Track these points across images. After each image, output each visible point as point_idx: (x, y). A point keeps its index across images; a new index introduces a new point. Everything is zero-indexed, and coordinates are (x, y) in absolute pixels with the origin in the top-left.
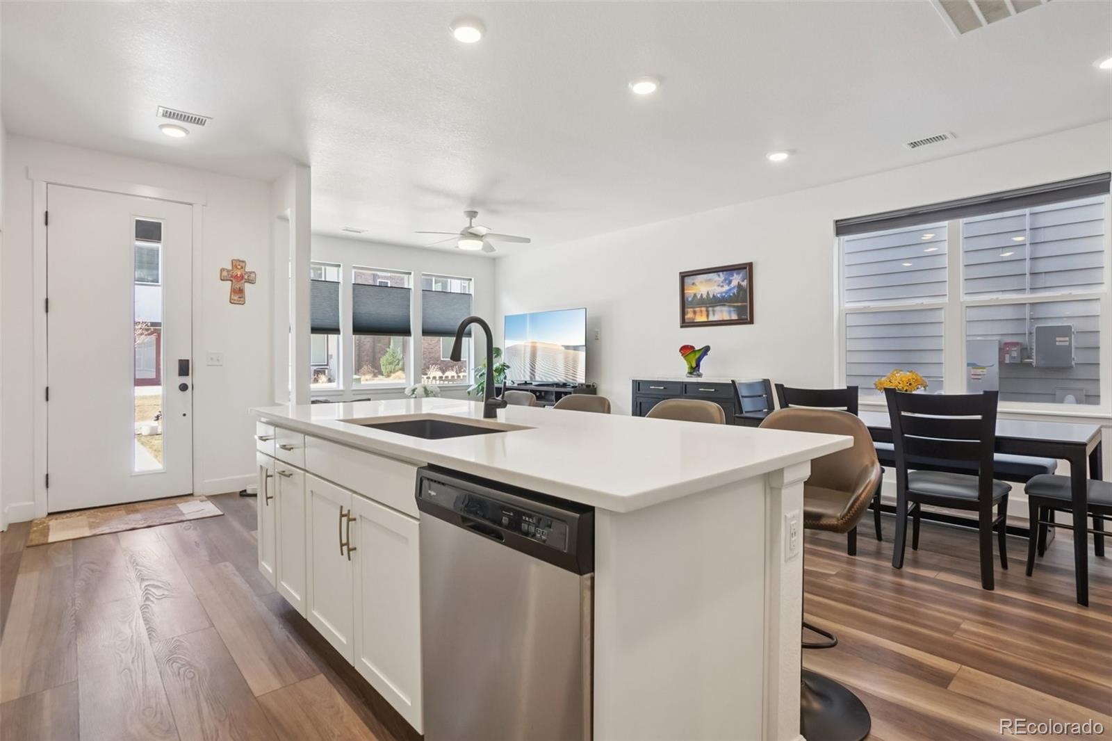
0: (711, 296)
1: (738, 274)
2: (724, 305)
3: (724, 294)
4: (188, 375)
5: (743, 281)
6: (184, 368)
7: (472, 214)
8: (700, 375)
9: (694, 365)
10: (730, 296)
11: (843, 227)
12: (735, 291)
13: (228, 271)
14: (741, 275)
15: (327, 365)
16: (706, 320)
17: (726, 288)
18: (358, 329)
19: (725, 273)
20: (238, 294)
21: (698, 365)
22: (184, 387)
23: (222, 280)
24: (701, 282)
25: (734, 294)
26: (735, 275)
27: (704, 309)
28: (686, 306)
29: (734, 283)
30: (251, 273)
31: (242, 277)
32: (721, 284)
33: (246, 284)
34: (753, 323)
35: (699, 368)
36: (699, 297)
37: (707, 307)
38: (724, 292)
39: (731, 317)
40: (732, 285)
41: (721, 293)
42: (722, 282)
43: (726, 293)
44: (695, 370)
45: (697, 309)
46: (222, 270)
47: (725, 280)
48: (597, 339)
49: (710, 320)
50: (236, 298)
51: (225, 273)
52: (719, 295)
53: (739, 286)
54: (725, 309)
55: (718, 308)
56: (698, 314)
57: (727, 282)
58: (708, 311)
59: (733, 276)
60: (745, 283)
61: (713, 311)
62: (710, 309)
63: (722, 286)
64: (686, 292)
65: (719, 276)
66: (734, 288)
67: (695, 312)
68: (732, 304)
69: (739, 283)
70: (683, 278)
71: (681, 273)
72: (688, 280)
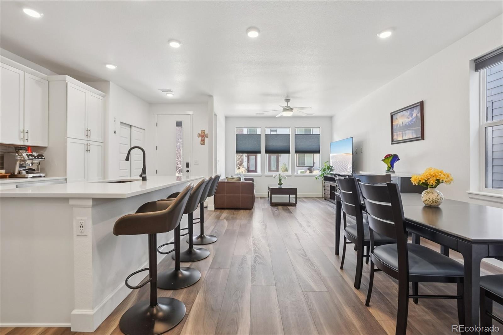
0: (404, 125)
1: (416, 109)
2: (409, 130)
3: (410, 123)
4: (189, 167)
5: (418, 113)
6: (188, 165)
7: (287, 100)
8: (393, 172)
9: (390, 166)
10: (412, 123)
11: (480, 63)
12: (415, 120)
13: (200, 134)
14: (417, 110)
15: (313, 166)
16: (402, 139)
17: (411, 119)
18: (267, 152)
19: (410, 109)
20: (203, 141)
21: (392, 166)
22: (188, 171)
23: (198, 137)
24: (400, 117)
25: (414, 122)
26: (414, 110)
27: (401, 133)
28: (394, 132)
29: (414, 115)
30: (207, 134)
31: (204, 135)
32: (408, 117)
33: (205, 138)
34: (424, 139)
35: (393, 168)
36: (399, 126)
37: (402, 132)
38: (409, 122)
39: (413, 136)
40: (413, 117)
41: (408, 122)
42: (409, 116)
44: (390, 169)
45: (398, 133)
46: (198, 134)
47: (410, 114)
48: (362, 152)
49: (404, 139)
50: (202, 143)
51: (199, 135)
52: (407, 124)
53: (417, 116)
54: (410, 131)
55: (407, 132)
57: (411, 115)
58: (402, 134)
59: (413, 111)
60: (419, 115)
61: (405, 133)
62: (404, 132)
63: (409, 118)
64: (393, 123)
65: (407, 112)
66: (414, 118)
68: (413, 128)
69: (416, 114)
70: (392, 116)
71: (391, 113)
72: (394, 117)
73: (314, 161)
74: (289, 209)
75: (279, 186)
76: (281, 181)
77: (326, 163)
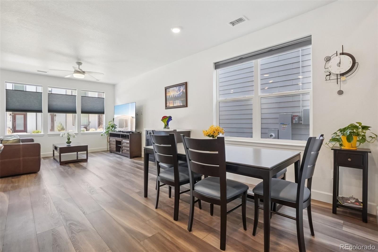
0: (174, 96)
1: (182, 87)
2: (178, 100)
3: (178, 95)
5: (184, 90)
7: (79, 64)
8: (169, 128)
9: (166, 124)
10: (180, 96)
11: (217, 66)
12: (182, 94)
14: (183, 87)
16: (173, 106)
17: (179, 93)
18: (50, 111)
19: (178, 87)
21: (168, 124)
24: (171, 91)
27: (172, 101)
28: (167, 101)
29: (181, 91)
32: (177, 91)
34: (187, 107)
35: (168, 125)
36: (171, 97)
37: (173, 101)
39: (180, 104)
40: (181, 92)
41: (177, 95)
42: (178, 91)
43: (179, 95)
44: (167, 126)
45: (170, 102)
47: (178, 90)
48: (142, 114)
49: (174, 106)
52: (177, 96)
53: (183, 91)
54: (178, 101)
55: (176, 101)
56: (170, 103)
57: (179, 90)
58: (173, 102)
59: (181, 88)
60: (184, 91)
61: (175, 102)
62: (174, 101)
63: (178, 92)
64: (167, 95)
65: (177, 88)
66: (181, 93)
67: (169, 103)
68: (181, 99)
69: (183, 90)
70: (166, 90)
71: (165, 87)
72: (167, 90)
73: (90, 121)
74: (81, 166)
75: (68, 144)
76: (69, 140)
77: (110, 122)
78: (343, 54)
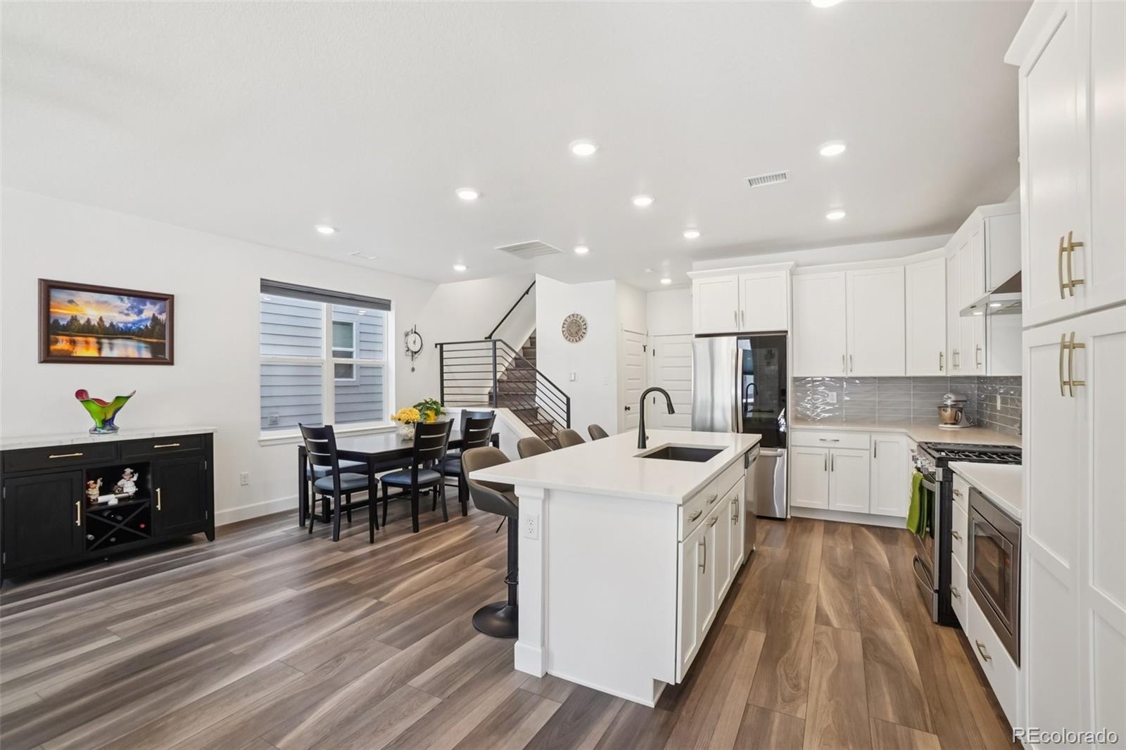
0: (107, 325)
1: (153, 304)
3: (130, 325)
5: (160, 314)
10: (141, 329)
12: (149, 324)
14: (158, 307)
17: (133, 318)
19: (132, 298)
24: (87, 302)
25: (147, 326)
26: (148, 303)
28: (54, 332)
29: (147, 314)
32: (126, 312)
34: (172, 365)
36: (83, 321)
38: (129, 323)
40: (144, 316)
41: (126, 323)
42: (127, 309)
43: (134, 324)
47: (132, 308)
52: (121, 325)
53: (154, 319)
57: (136, 310)
59: (145, 305)
60: (162, 317)
63: (127, 315)
64: (53, 309)
65: (122, 300)
66: (146, 319)
68: (142, 339)
69: (154, 315)
70: (46, 288)
71: (42, 280)
72: (57, 293)
78: (415, 332)
